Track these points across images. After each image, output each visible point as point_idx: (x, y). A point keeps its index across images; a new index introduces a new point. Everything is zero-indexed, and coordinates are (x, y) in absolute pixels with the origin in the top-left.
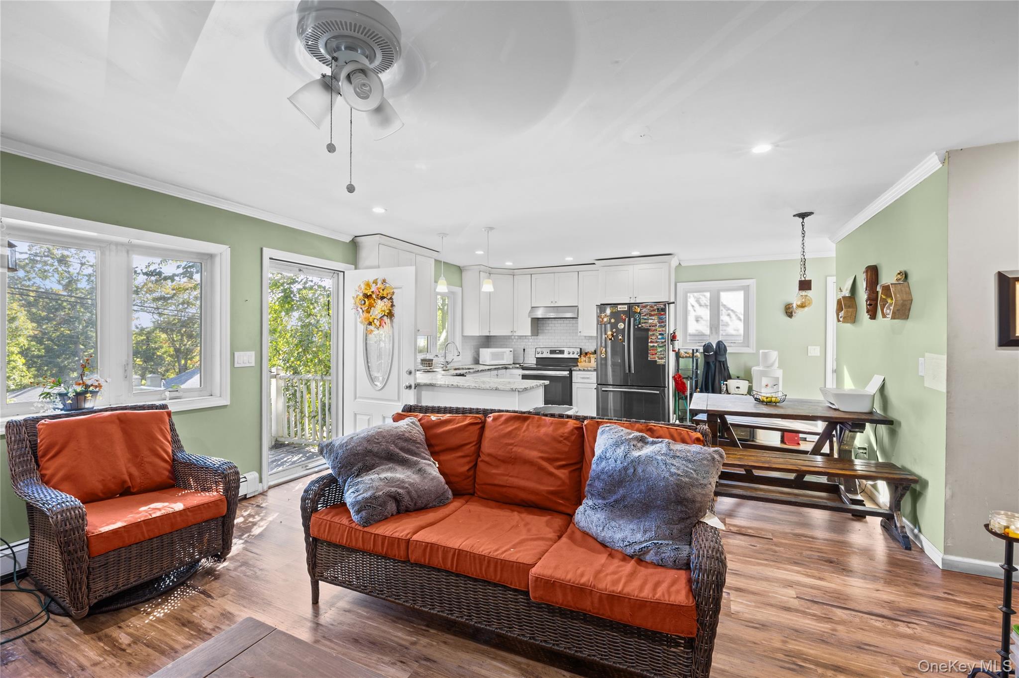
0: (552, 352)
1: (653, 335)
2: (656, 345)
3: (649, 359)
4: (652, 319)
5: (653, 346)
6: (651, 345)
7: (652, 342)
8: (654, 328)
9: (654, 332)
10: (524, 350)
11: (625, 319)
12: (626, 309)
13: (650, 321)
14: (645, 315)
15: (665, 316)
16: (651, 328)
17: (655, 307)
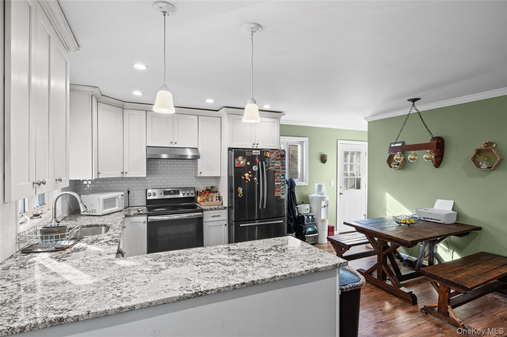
0: (166, 193)
1: (278, 175)
2: (280, 184)
3: (276, 195)
4: (277, 163)
5: (278, 185)
6: (276, 183)
7: (277, 182)
8: (278, 170)
9: (279, 174)
10: (129, 192)
11: (259, 162)
12: (259, 154)
13: (276, 165)
14: (273, 160)
15: (285, 161)
16: (277, 170)
17: (279, 153)
